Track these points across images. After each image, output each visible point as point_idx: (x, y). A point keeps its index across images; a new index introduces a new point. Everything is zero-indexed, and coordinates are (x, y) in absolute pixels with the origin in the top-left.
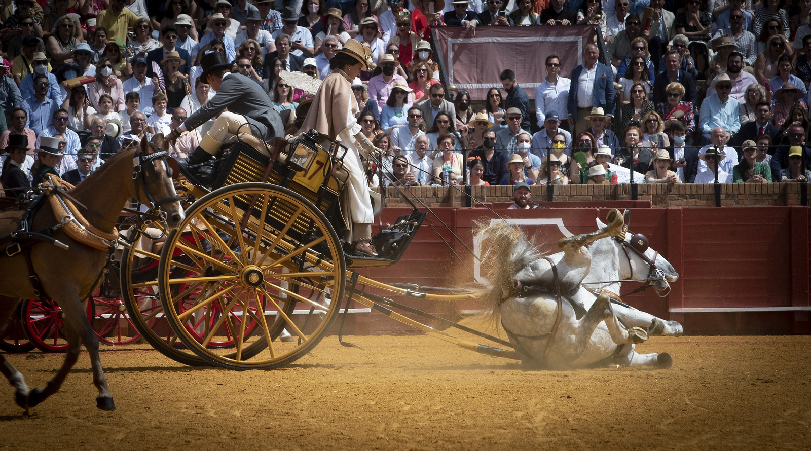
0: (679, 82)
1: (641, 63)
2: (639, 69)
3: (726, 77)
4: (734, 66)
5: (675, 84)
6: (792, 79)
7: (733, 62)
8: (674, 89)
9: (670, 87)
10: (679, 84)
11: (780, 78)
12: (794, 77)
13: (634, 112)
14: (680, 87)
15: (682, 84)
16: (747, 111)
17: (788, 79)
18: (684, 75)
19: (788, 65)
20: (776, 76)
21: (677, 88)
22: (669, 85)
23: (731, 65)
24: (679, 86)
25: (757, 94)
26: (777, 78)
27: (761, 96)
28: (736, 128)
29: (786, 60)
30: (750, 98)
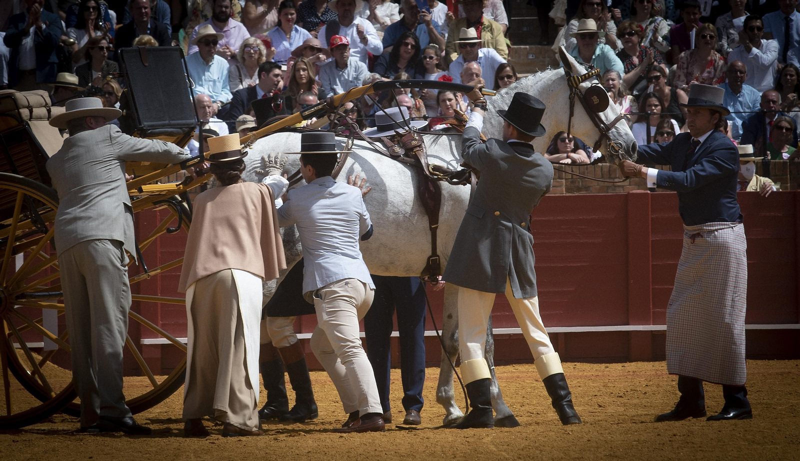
0: (150, 34)
1: (94, 8)
2: (91, 15)
3: (211, 30)
4: (222, 12)
5: (147, 38)
6: (297, 30)
7: (222, 7)
8: (145, 44)
9: (139, 41)
10: (151, 37)
11: (282, 29)
12: (298, 28)
13: (92, 76)
14: (153, 41)
15: (155, 37)
16: (240, 76)
17: (291, 30)
18: (156, 27)
19: (293, 14)
20: (277, 27)
21: (149, 42)
22: (137, 39)
23: (218, 11)
24: (151, 40)
25: (255, 52)
26: (277, 29)
27: (261, 54)
28: (226, 96)
29: (290, 7)
30: (246, 57)
